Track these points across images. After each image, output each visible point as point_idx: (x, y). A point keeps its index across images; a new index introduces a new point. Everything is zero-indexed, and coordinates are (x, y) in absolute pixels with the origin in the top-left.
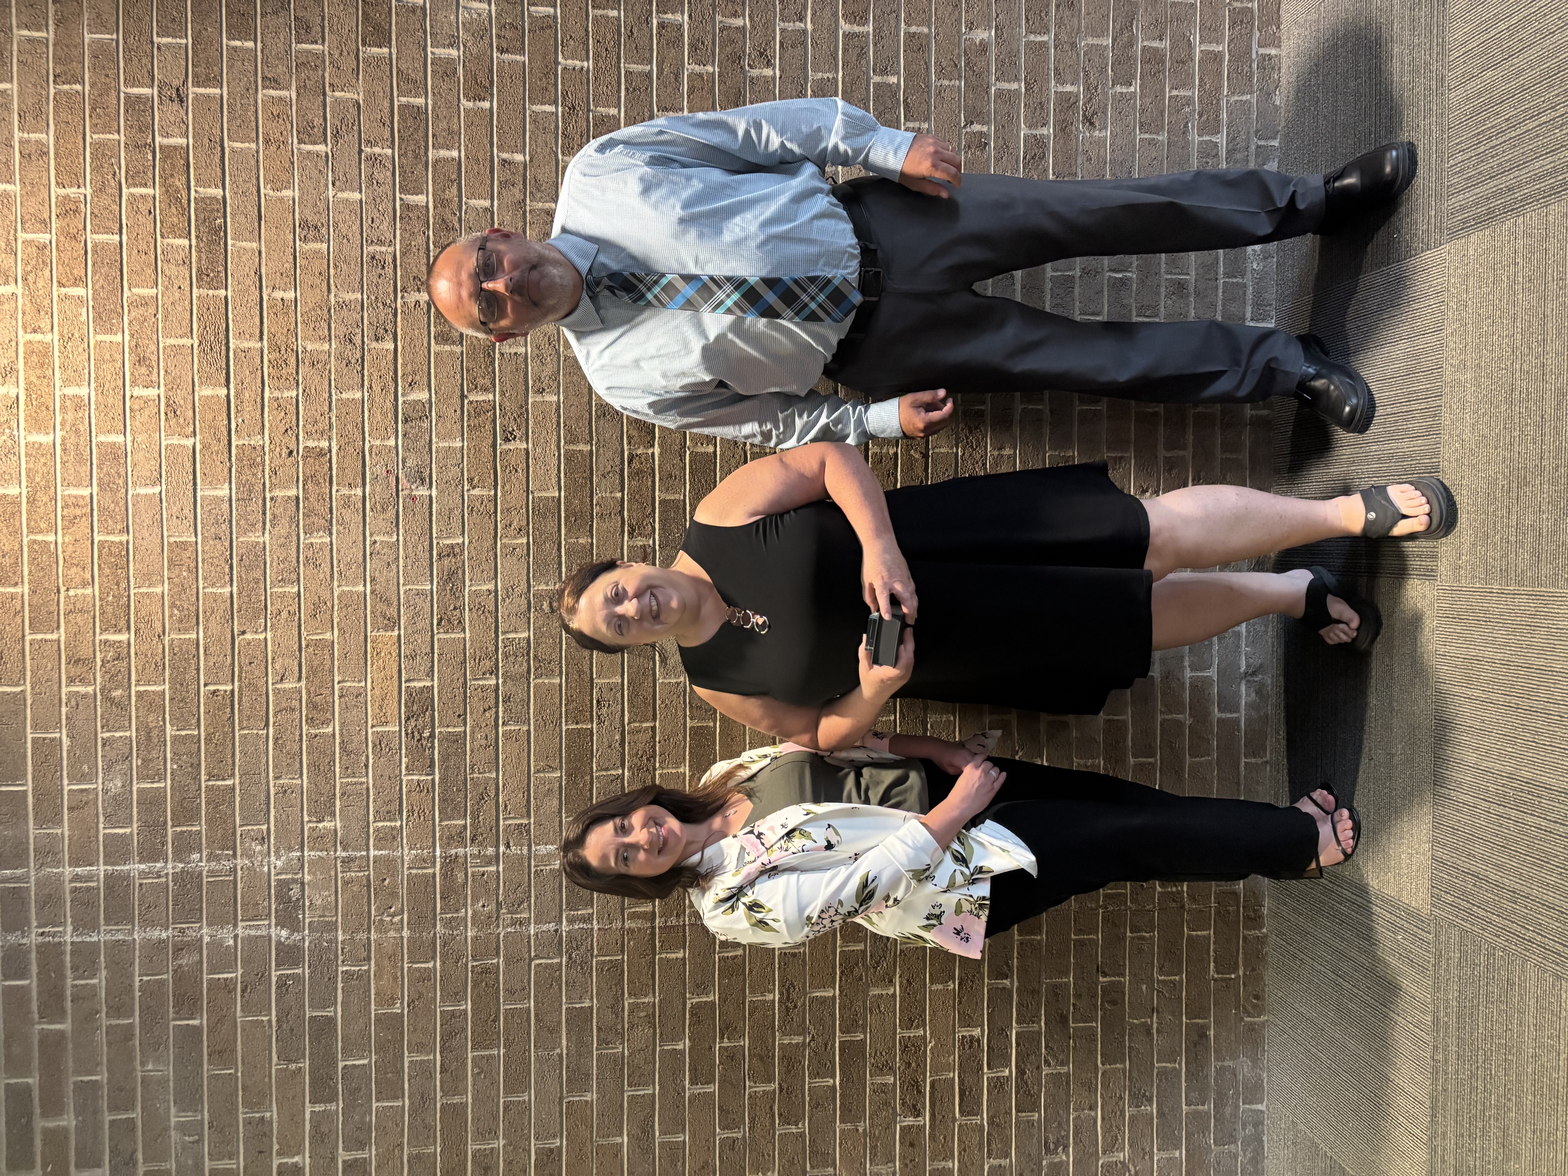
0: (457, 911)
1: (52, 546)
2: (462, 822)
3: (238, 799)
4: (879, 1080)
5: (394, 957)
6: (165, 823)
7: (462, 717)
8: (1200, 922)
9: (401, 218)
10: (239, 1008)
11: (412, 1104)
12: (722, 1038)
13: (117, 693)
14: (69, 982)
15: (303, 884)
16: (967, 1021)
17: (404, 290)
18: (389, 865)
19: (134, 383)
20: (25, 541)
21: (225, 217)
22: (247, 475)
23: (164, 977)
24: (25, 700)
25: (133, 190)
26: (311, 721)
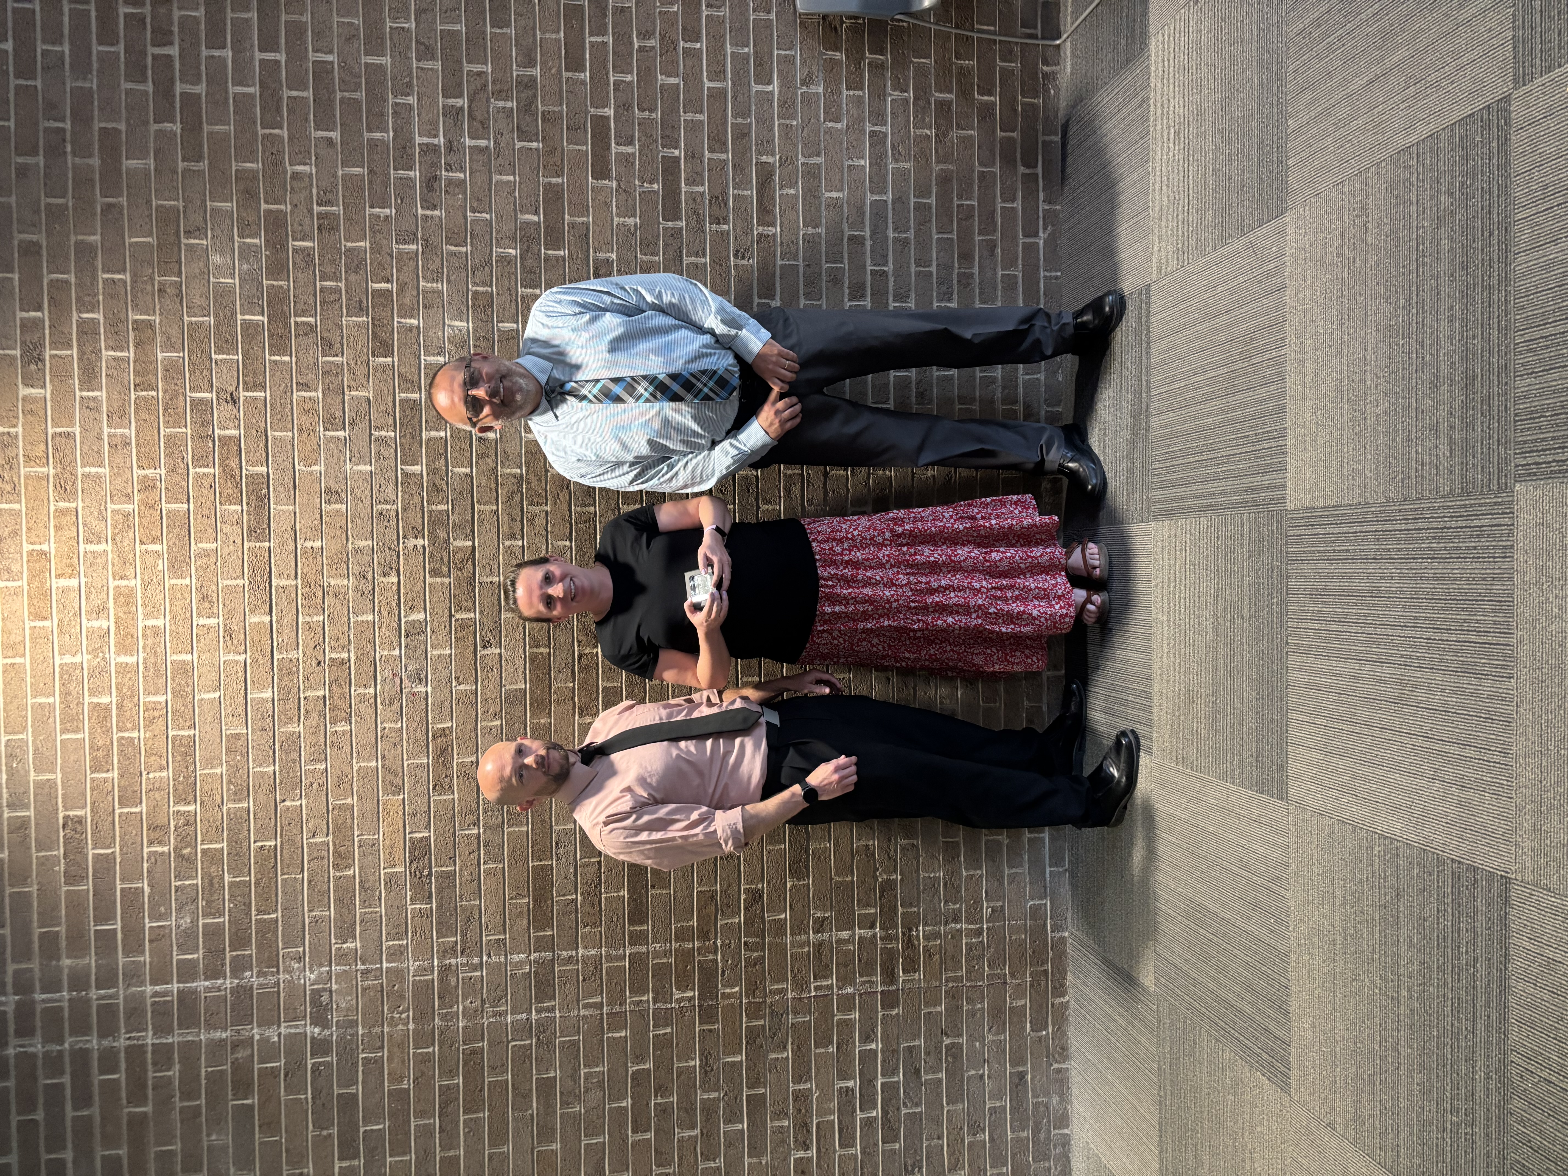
0: (451, 1007)
1: (136, 741)
2: (454, 939)
3: (280, 928)
4: (777, 1124)
5: (402, 1045)
6: (224, 949)
7: (453, 859)
8: (1019, 992)
9: (402, 484)
10: (282, 1090)
11: (417, 1158)
12: (656, 1096)
13: (186, 851)
14: (150, 1074)
15: (331, 991)
16: (844, 1075)
17: (405, 537)
18: (398, 975)
19: (199, 615)
20: (115, 737)
21: (268, 488)
22: (286, 681)
23: (224, 1067)
24: (115, 859)
25: (198, 470)
26: (337, 867)
